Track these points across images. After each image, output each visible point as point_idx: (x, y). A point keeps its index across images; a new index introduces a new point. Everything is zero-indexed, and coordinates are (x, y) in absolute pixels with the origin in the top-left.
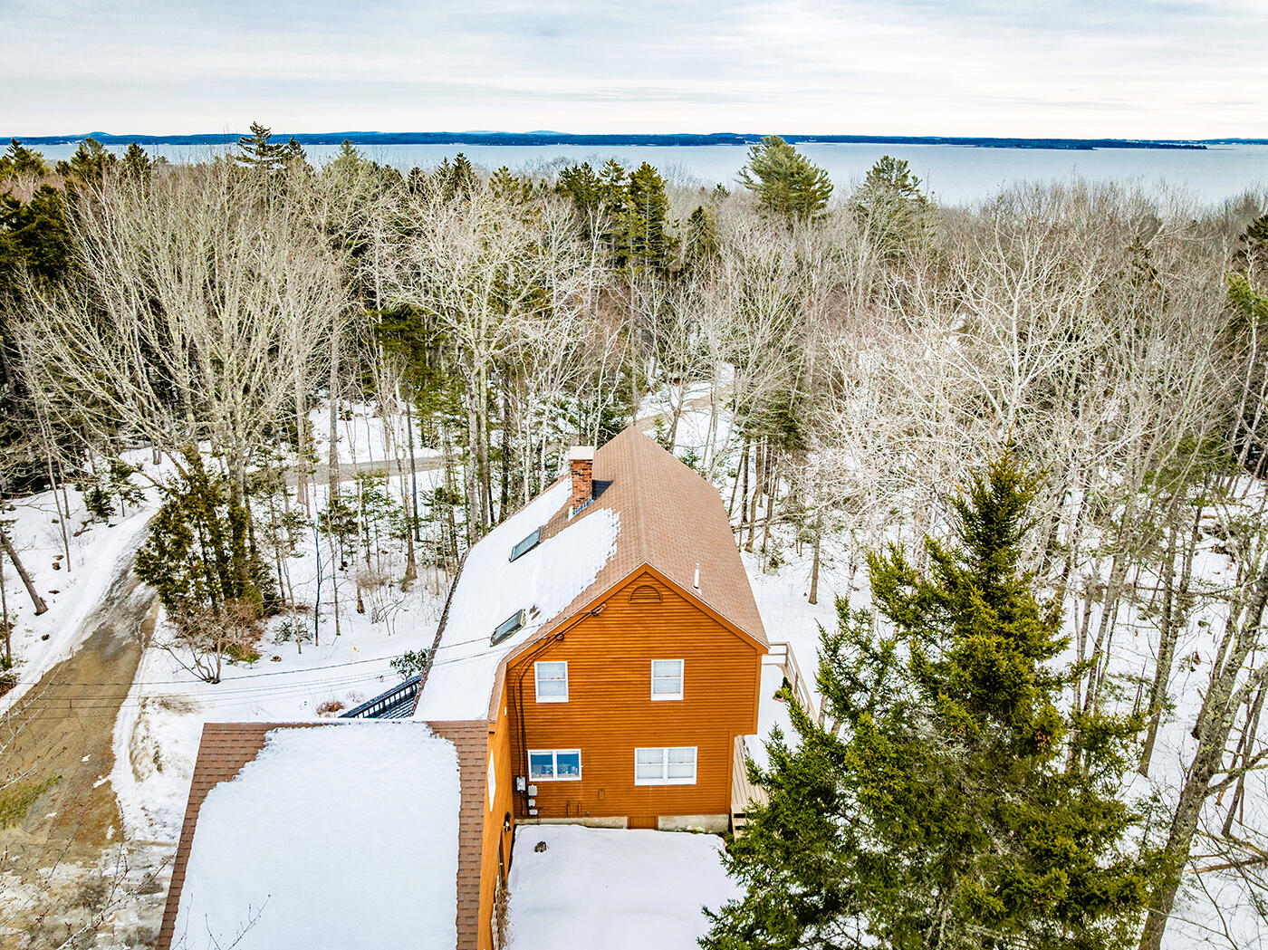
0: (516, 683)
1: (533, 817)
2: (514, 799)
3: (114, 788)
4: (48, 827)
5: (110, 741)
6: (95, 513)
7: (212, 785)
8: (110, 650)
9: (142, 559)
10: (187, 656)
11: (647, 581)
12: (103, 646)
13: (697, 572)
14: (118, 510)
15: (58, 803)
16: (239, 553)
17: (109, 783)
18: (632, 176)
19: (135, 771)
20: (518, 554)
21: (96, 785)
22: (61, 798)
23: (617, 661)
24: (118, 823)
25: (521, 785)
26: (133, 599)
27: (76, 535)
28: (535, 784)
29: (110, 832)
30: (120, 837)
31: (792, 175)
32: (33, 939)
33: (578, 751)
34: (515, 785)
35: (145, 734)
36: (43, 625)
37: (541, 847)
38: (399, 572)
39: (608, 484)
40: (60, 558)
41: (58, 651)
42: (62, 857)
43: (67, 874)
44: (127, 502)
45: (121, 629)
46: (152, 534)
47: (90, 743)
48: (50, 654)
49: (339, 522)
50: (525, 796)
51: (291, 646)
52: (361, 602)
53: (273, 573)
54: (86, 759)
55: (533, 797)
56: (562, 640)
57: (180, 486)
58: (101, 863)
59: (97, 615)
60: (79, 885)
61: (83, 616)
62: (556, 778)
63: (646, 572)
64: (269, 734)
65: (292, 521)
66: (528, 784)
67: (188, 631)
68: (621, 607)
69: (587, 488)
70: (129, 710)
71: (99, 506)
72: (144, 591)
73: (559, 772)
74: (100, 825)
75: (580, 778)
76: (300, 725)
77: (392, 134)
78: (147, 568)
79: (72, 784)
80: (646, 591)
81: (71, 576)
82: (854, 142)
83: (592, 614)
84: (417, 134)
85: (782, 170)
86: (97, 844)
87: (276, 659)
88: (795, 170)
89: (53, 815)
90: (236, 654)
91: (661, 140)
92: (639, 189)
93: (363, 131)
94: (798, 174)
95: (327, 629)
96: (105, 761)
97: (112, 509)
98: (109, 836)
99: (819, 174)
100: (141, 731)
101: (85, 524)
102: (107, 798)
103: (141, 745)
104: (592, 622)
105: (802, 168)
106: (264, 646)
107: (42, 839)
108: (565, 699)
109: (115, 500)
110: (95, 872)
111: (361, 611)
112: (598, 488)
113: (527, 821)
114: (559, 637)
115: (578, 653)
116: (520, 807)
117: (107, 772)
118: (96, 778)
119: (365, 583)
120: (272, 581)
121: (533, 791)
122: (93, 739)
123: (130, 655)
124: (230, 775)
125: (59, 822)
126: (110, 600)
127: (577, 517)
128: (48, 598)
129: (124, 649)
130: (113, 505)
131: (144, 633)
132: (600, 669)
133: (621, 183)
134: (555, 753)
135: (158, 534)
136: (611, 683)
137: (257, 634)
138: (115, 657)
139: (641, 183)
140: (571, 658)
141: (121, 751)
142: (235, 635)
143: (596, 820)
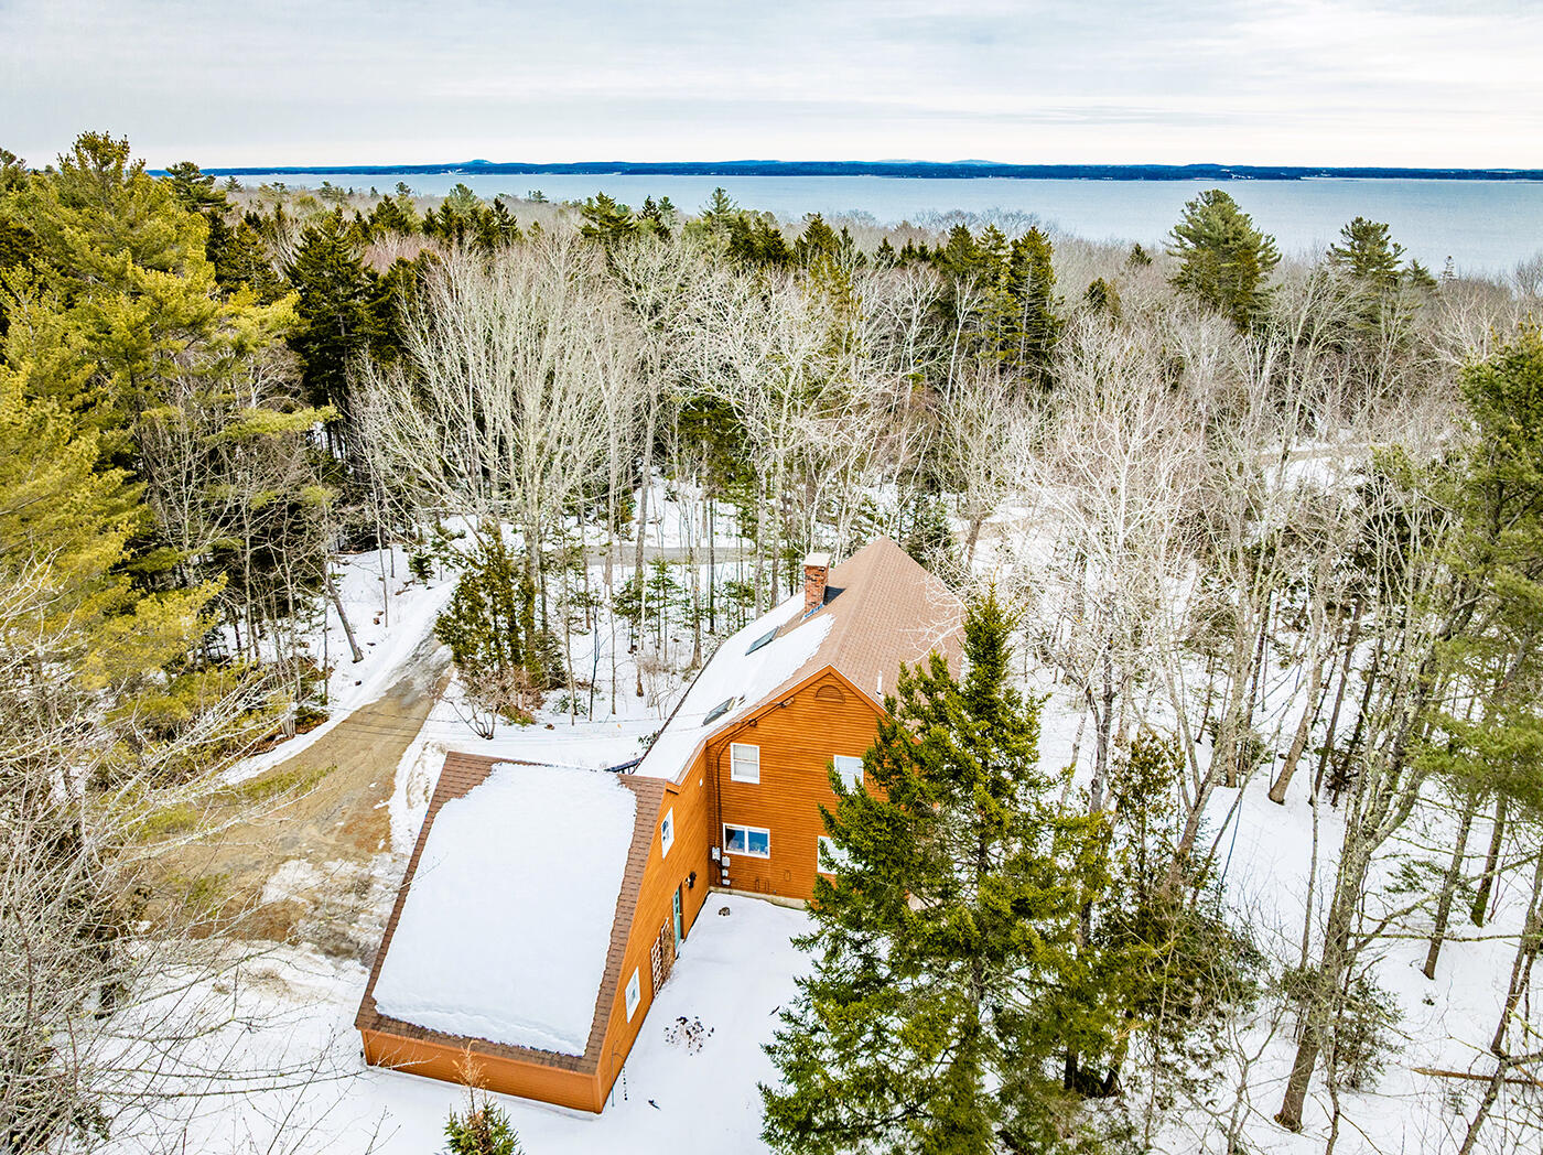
0: (712, 758)
1: (725, 886)
2: (709, 868)
3: (390, 811)
4: (336, 832)
5: (394, 774)
6: (416, 575)
7: (447, 799)
8: (408, 700)
9: (442, 622)
10: (467, 713)
11: (829, 681)
12: (402, 696)
13: (880, 679)
14: (437, 575)
15: (346, 817)
16: (528, 622)
17: (387, 807)
18: (1015, 244)
19: (408, 800)
20: (756, 647)
21: (376, 807)
22: (349, 813)
23: (803, 752)
24: (388, 837)
25: (716, 854)
26: (434, 659)
27: (398, 594)
28: (729, 855)
29: (382, 844)
30: (388, 848)
31: (1227, 241)
32: (316, 909)
33: (767, 831)
34: (710, 854)
35: (420, 770)
36: (358, 671)
37: (725, 911)
38: (685, 661)
39: (840, 591)
40: (381, 613)
41: (369, 695)
42: (346, 856)
43: (345, 869)
44: (445, 567)
45: (420, 683)
46: (452, 599)
47: (378, 773)
48: (359, 697)
49: (630, 606)
50: (721, 867)
51: (567, 717)
52: (640, 685)
53: (562, 649)
54: (373, 785)
55: (727, 868)
56: (755, 726)
57: (479, 557)
58: (371, 865)
59: (402, 668)
60: (353, 878)
61: (391, 668)
62: (746, 853)
63: (829, 673)
64: (494, 766)
65: (586, 601)
66: (722, 855)
67: (475, 690)
68: (807, 704)
69: (819, 593)
70: (413, 750)
71: (420, 567)
72: (446, 652)
73: (751, 849)
74: (374, 837)
75: (768, 857)
76: (519, 763)
77: (793, 164)
78: (445, 630)
79: (359, 803)
80: (831, 690)
81: (387, 631)
82: (1385, 177)
83: (780, 706)
84: (823, 164)
85: (1215, 235)
86: (370, 851)
87: (550, 726)
88: (1231, 235)
89: (342, 824)
90: (515, 716)
91: (1121, 173)
92: (1021, 259)
93: (761, 159)
94: (1234, 239)
95: (602, 708)
96: (387, 790)
97: (432, 573)
98: (380, 847)
99: (1264, 239)
100: (419, 768)
101: (407, 584)
102: (383, 818)
103: (415, 779)
104: (782, 712)
105: (1240, 233)
106: (543, 715)
107: (331, 840)
108: (757, 781)
109: (435, 564)
110: (366, 871)
111: (640, 694)
112: (830, 594)
113: (720, 889)
114: (752, 723)
115: (769, 740)
116: (716, 876)
117: (387, 798)
118: (377, 802)
119: (652, 669)
120: (560, 655)
121: (726, 862)
122: (381, 771)
123: (424, 705)
124: (460, 795)
125: (346, 830)
126: (416, 657)
127: (808, 619)
128: (365, 648)
129: (419, 701)
130: (433, 569)
131: (437, 690)
132: (788, 756)
133: (1000, 252)
134: (747, 829)
135: (457, 599)
136: (797, 771)
137: (539, 703)
138: (410, 706)
139: (1023, 252)
140: (764, 744)
141: (400, 783)
142: (517, 699)
143: (782, 899)
